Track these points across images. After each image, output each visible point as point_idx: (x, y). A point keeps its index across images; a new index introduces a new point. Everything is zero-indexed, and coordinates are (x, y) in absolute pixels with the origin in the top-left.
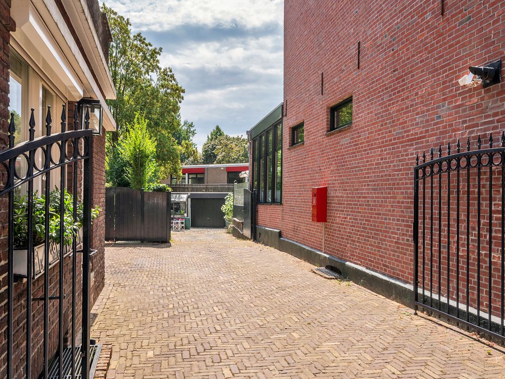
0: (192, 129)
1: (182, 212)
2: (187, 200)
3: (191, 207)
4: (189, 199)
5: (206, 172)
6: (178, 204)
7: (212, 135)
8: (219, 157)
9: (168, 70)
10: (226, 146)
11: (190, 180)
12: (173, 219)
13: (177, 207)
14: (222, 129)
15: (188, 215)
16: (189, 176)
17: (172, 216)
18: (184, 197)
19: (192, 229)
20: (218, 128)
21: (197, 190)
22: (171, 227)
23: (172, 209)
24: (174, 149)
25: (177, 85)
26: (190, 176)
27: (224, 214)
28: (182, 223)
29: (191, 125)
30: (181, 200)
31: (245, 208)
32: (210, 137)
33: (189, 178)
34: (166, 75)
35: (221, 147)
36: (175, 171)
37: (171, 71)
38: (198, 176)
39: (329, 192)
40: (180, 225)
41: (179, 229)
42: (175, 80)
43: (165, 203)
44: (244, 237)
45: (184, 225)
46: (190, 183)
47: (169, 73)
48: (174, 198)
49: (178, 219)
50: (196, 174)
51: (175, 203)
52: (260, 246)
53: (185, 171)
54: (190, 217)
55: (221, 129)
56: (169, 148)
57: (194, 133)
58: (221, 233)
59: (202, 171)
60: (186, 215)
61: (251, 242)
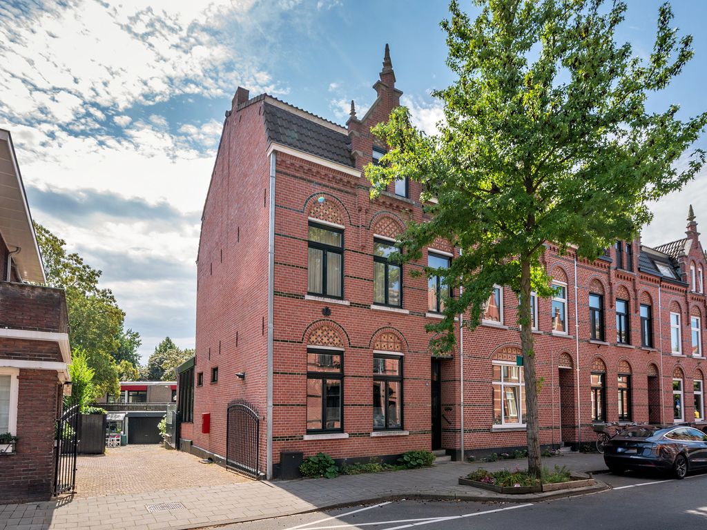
0: (137, 340)
1: (119, 430)
2: (125, 418)
3: (129, 425)
4: (127, 418)
5: (149, 389)
6: (114, 422)
7: (160, 346)
8: (167, 372)
9: (107, 291)
10: (175, 360)
11: (131, 398)
12: (108, 437)
13: (113, 426)
14: (174, 341)
15: (125, 433)
16: (129, 393)
17: (107, 434)
18: (121, 416)
19: (128, 446)
20: (168, 340)
21: (137, 408)
22: (106, 444)
23: (108, 427)
24: (112, 369)
25: (116, 308)
26: (131, 393)
27: (160, 431)
28: (118, 440)
29: (137, 335)
30: (117, 419)
31: (172, 425)
32: (158, 348)
33: (129, 395)
34: (105, 296)
35: (169, 361)
36: (112, 389)
37: (111, 293)
38: (140, 394)
39: (211, 416)
40: (116, 442)
41: (115, 446)
42: (115, 301)
43: (101, 423)
44: (172, 448)
45: (119, 442)
46: (131, 402)
47: (108, 295)
48: (111, 417)
49: (114, 436)
50: (138, 391)
51: (111, 422)
52: (180, 452)
53: (124, 388)
54: (127, 434)
55: (172, 340)
56: (106, 368)
57: (138, 344)
58: (157, 448)
59: (145, 389)
60: (122, 432)
61: (175, 452)
